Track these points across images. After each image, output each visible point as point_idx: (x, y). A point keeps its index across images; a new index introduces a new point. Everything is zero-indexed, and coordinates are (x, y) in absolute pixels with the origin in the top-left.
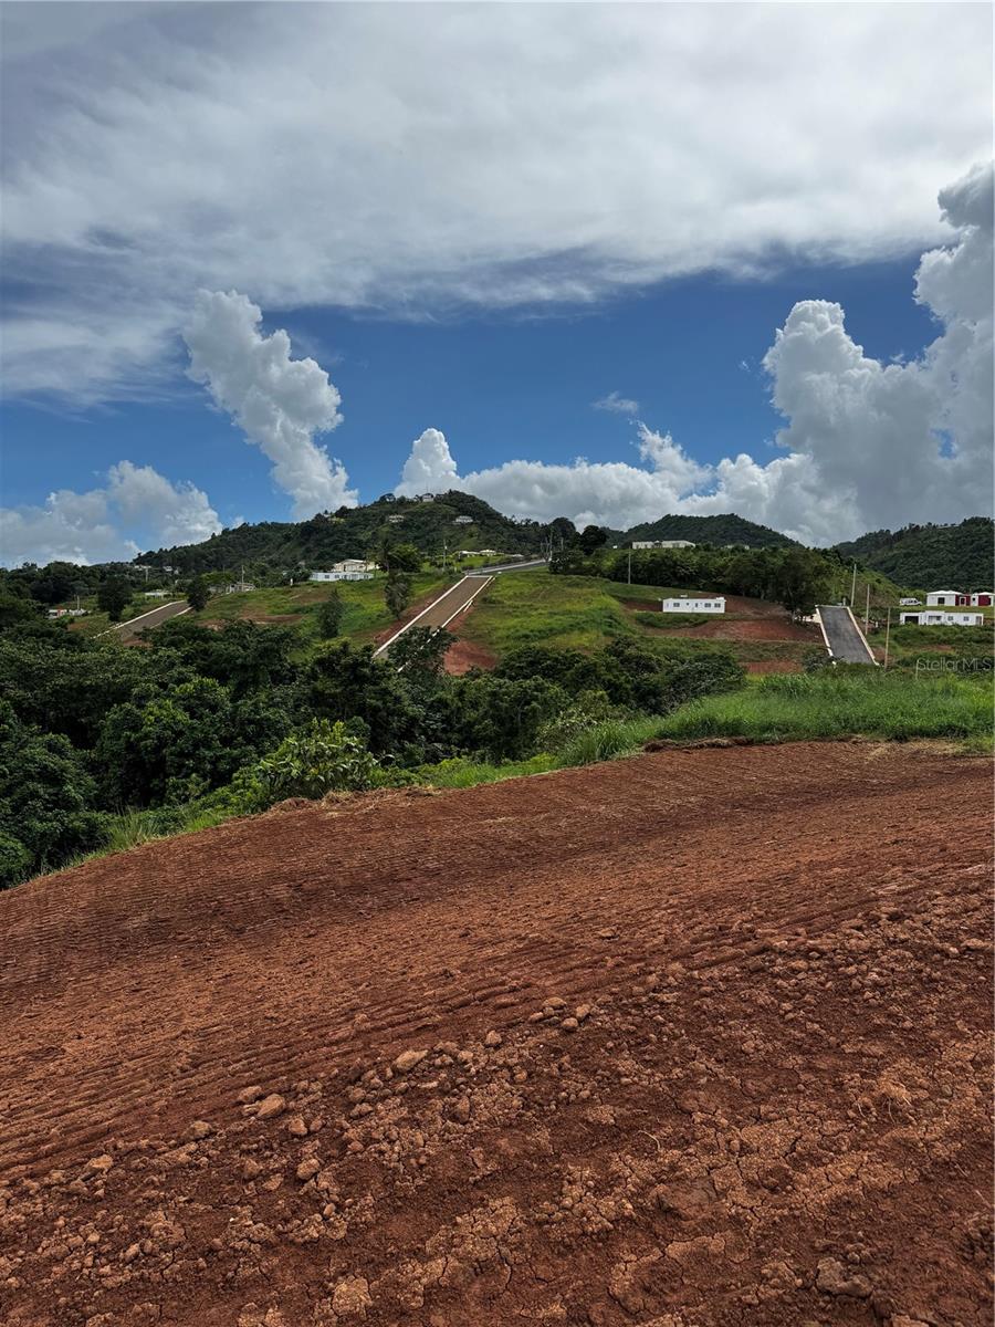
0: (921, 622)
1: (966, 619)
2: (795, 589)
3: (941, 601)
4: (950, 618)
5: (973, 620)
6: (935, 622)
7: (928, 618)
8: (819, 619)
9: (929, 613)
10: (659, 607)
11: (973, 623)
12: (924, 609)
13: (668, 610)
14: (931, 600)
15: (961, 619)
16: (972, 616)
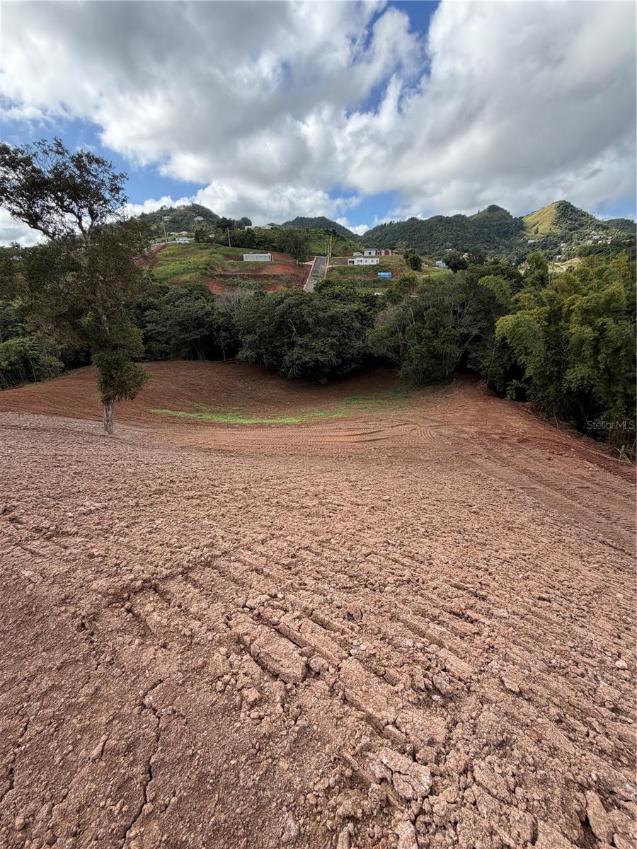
0: (356, 264)
1: (372, 261)
2: (296, 248)
3: (370, 253)
4: (366, 261)
5: (375, 262)
6: (360, 263)
7: (358, 261)
8: (312, 263)
9: (358, 259)
10: (242, 259)
11: (375, 263)
12: (356, 257)
13: (245, 260)
14: (366, 254)
15: (370, 262)
16: (375, 260)
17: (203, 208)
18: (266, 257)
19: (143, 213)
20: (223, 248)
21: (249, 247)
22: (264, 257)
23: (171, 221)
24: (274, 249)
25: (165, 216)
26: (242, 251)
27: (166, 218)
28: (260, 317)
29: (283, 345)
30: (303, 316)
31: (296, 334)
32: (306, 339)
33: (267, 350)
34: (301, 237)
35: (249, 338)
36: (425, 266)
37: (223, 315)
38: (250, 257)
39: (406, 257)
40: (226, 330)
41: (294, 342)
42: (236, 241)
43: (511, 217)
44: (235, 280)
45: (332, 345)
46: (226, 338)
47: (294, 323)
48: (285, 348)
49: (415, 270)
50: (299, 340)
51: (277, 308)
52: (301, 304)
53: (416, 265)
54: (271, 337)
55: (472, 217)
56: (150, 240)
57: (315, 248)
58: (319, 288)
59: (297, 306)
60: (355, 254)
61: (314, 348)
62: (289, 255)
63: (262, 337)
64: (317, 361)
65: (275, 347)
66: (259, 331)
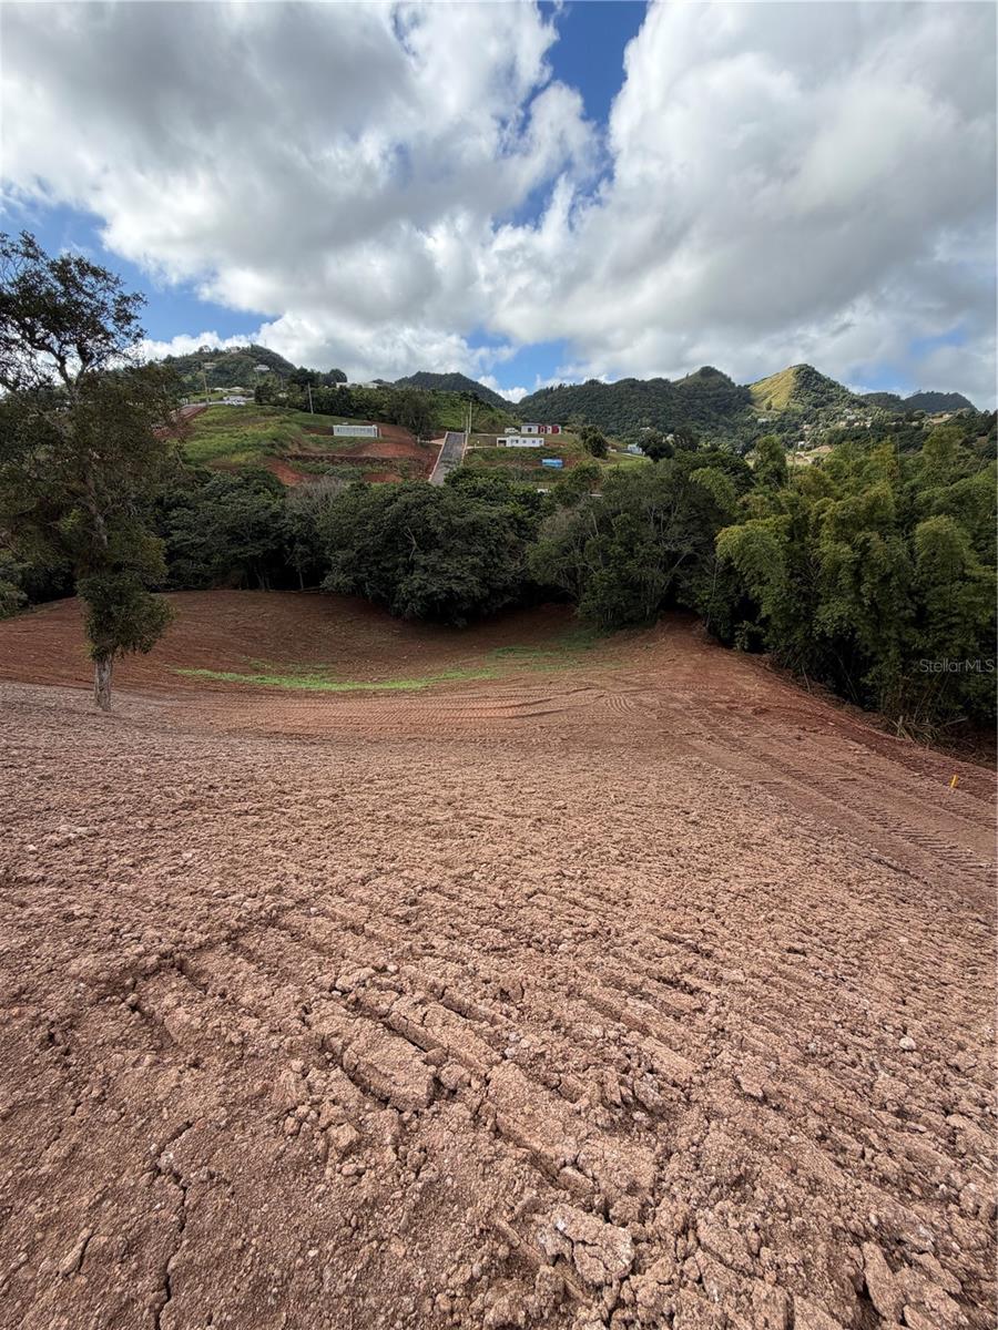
0: (509, 445)
1: (534, 442)
2: (417, 418)
3: (530, 430)
4: (525, 442)
5: (537, 443)
6: (515, 445)
7: (512, 441)
8: (442, 442)
9: (511, 437)
10: (331, 432)
11: (537, 445)
12: (509, 434)
13: (336, 434)
14: (524, 430)
15: (530, 443)
16: (537, 440)
17: (268, 352)
18: (369, 430)
19: (169, 356)
20: (300, 414)
21: (342, 415)
22: (367, 431)
23: (216, 371)
24: (382, 419)
25: (207, 361)
26: (332, 420)
27: (208, 366)
28: (359, 522)
29: (397, 567)
30: (428, 522)
31: (416, 550)
32: (433, 557)
33: (370, 573)
34: (424, 401)
35: (341, 555)
36: (612, 451)
37: (301, 518)
38: (344, 430)
39: (584, 437)
40: (304, 542)
41: (414, 562)
42: (321, 405)
43: (734, 384)
44: (320, 464)
45: (474, 567)
46: (303, 555)
47: (414, 533)
48: (400, 571)
49: (597, 456)
50: (422, 559)
51: (387, 509)
52: (425, 503)
53: (598, 449)
54: (376, 553)
55: (677, 382)
56: (181, 397)
57: (446, 419)
58: (452, 480)
59: (418, 506)
60: (507, 430)
61: (446, 572)
62: (405, 429)
63: (363, 554)
64: (450, 592)
65: (385, 569)
66: (358, 544)
